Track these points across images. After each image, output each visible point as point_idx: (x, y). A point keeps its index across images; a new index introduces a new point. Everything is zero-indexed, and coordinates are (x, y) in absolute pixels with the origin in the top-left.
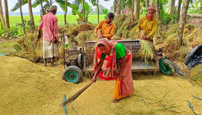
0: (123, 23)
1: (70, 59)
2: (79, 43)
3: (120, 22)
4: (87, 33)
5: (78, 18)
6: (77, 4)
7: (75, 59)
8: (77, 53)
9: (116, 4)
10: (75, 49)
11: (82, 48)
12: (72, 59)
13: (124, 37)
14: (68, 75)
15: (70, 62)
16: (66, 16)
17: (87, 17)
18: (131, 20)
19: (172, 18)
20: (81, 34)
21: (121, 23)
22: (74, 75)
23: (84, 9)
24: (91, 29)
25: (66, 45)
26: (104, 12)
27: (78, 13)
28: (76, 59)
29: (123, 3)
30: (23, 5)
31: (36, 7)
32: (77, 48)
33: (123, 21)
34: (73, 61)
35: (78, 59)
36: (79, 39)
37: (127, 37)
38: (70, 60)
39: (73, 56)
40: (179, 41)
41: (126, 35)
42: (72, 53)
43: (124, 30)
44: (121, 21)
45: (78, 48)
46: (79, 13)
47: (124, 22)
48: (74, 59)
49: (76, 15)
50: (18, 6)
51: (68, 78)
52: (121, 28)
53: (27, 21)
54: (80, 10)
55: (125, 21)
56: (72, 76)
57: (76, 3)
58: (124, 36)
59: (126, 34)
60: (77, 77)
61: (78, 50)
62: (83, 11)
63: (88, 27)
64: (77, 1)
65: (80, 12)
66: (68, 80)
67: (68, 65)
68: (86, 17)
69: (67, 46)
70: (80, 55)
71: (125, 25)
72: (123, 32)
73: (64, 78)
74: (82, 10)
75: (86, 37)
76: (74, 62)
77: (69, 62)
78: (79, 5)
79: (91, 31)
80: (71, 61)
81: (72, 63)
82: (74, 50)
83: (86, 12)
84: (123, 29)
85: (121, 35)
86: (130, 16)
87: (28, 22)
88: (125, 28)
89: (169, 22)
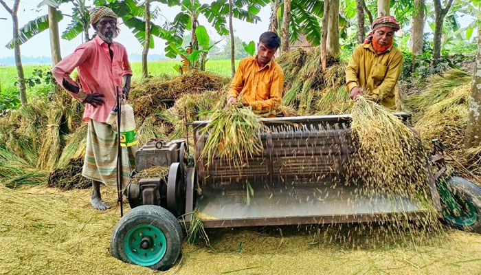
0: (300, 71)
1: (142, 180)
2: (177, 127)
3: (291, 70)
4: (201, 97)
5: (182, 64)
6: (178, 29)
7: (158, 179)
8: (164, 160)
9: (276, 28)
10: (159, 145)
11: (183, 144)
12: (148, 183)
13: (304, 108)
14: (132, 238)
15: (141, 190)
16: (148, 57)
17: (203, 62)
18: (321, 63)
19: (422, 62)
20: (184, 100)
21: (293, 72)
22: (151, 238)
23: (196, 42)
24: (211, 87)
25: (127, 134)
26: (246, 49)
27: (180, 50)
28: (162, 181)
29: (294, 28)
30: (39, 32)
31: (73, 37)
32: (168, 145)
33: (301, 67)
34: (151, 190)
35: (167, 179)
36: (177, 117)
37: (314, 109)
38: (141, 184)
39: (151, 170)
40: (477, 119)
41: (309, 104)
42: (150, 160)
43: (303, 90)
44: (294, 66)
45: (171, 145)
46: (183, 51)
47: (303, 70)
48: (156, 182)
49: (175, 57)
50: (26, 34)
51: (132, 249)
52: (296, 84)
53: (44, 72)
54: (185, 45)
55: (306, 65)
56: (145, 243)
57: (176, 27)
58: (305, 105)
59: (309, 100)
60: (161, 245)
61: (170, 149)
62: (194, 46)
63: (204, 81)
64: (178, 24)
65: (185, 50)
66: (132, 257)
67: (134, 202)
68: (200, 62)
69: (131, 138)
70: (175, 165)
71: (306, 77)
72: (301, 96)
73: (118, 252)
74: (191, 44)
75: (197, 108)
76: (155, 192)
77: (138, 190)
78: (182, 31)
79: (214, 92)
80: (144, 188)
81: (148, 194)
82: (155, 149)
83: (200, 48)
84: (301, 87)
85: (297, 103)
86: (319, 54)
87: (48, 73)
88: (305, 84)
89: (411, 71)
